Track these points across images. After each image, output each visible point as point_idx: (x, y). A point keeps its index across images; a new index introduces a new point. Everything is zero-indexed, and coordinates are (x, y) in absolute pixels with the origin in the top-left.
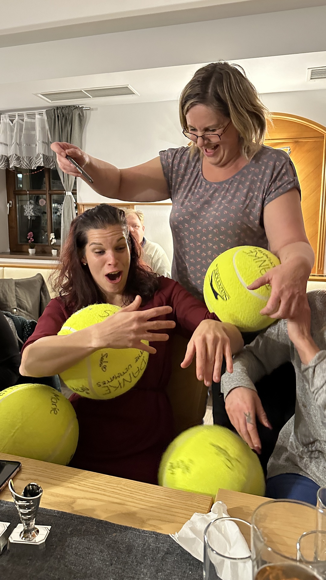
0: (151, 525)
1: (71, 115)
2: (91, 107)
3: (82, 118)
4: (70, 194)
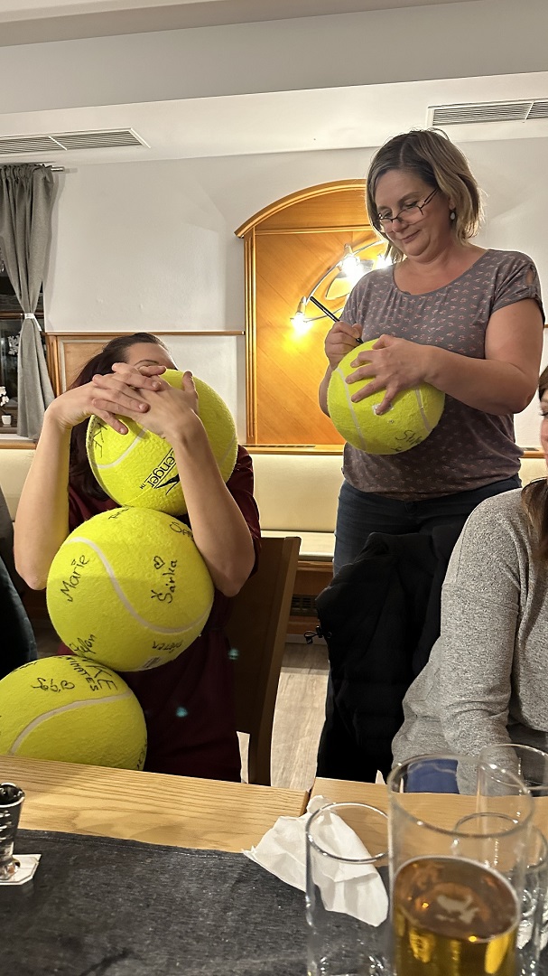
0: (211, 841)
1: (30, 180)
2: (66, 167)
3: (50, 185)
4: (32, 316)
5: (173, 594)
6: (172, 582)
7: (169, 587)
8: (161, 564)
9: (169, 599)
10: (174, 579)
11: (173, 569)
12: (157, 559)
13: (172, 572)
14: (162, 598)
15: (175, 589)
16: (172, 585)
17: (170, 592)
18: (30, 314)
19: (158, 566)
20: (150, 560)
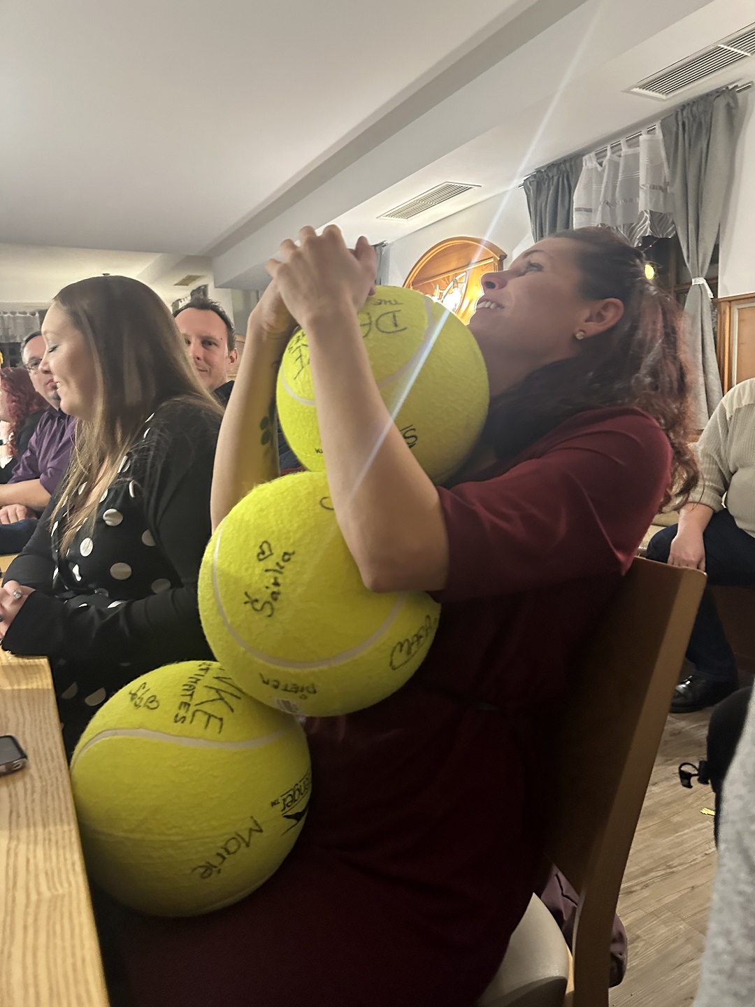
1: (709, 112)
3: (734, 112)
4: (702, 281)
5: (274, 604)
6: (276, 584)
7: (269, 591)
8: (267, 553)
9: (268, 611)
10: (280, 581)
11: (282, 564)
12: (265, 547)
13: (279, 569)
14: (258, 606)
15: (280, 597)
16: (275, 589)
17: (270, 599)
18: (697, 279)
19: (261, 557)
20: (255, 546)
